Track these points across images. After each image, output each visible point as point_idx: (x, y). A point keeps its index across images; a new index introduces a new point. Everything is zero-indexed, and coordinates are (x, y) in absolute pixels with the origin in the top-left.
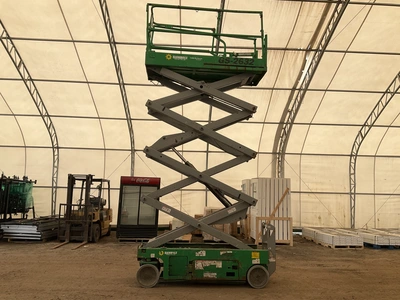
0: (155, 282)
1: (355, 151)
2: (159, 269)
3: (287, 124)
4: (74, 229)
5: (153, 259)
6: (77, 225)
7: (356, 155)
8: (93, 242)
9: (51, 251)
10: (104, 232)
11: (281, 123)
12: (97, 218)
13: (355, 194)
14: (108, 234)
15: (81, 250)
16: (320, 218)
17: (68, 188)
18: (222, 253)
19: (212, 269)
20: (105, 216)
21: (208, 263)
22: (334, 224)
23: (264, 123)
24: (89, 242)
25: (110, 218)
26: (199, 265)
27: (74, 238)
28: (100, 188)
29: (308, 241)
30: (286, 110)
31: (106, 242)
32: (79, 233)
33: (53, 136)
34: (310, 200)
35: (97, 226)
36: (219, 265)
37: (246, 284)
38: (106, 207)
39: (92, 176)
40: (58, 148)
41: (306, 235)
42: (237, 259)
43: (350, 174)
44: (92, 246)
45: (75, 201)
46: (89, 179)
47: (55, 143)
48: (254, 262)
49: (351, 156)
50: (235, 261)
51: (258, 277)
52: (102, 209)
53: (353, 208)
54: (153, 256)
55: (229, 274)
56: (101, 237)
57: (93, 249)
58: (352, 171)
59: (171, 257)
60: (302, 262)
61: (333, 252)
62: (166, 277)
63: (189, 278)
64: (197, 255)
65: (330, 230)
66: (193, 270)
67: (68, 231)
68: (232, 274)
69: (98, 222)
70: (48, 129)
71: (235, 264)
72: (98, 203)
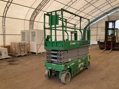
30: (40, 5)
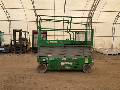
0: (45, 71)
1: (115, 22)
2: (47, 65)
3: (93, 11)
4: (17, 49)
5: (44, 62)
6: (18, 48)
7: (116, 23)
8: (24, 53)
9: (8, 57)
10: (28, 50)
11: (91, 11)
12: (25, 45)
13: (114, 37)
14: (30, 50)
15: (19, 56)
16: (101, 45)
17: (14, 35)
18: (72, 59)
19: (68, 65)
20: (28, 44)
21: (66, 63)
22: (106, 47)
23: (84, 11)
24: (23, 53)
25: (30, 45)
26: (63, 64)
27: (17, 52)
28: (25, 35)
29: (98, 52)
31: (29, 53)
32: (19, 50)
33: (8, 16)
34: (99, 39)
35: (25, 48)
36: (71, 64)
37: (82, 71)
38: (29, 41)
39: (22, 30)
40: (10, 21)
41: (96, 50)
42: (79, 61)
43: (113, 30)
44: (24, 55)
45: (16, 39)
46: (21, 31)
47: (9, 19)
48: (86, 62)
49: (114, 23)
50: (78, 62)
51: (87, 68)
52: (27, 42)
53: (112, 41)
54: (44, 60)
55: (75, 67)
56: (27, 51)
57: (24, 56)
58: (114, 29)
59: (51, 61)
60: (99, 61)
61: (108, 56)
62: (50, 68)
63: (59, 69)
64: (62, 60)
65: (106, 49)
66: (61, 66)
67: (15, 50)
68: (77, 67)
69: (25, 46)
70: (6, 13)
71: (78, 63)
72: (25, 40)
